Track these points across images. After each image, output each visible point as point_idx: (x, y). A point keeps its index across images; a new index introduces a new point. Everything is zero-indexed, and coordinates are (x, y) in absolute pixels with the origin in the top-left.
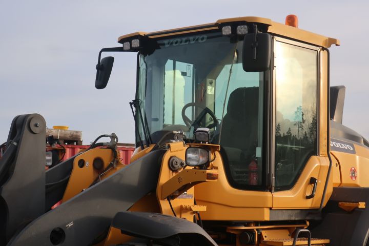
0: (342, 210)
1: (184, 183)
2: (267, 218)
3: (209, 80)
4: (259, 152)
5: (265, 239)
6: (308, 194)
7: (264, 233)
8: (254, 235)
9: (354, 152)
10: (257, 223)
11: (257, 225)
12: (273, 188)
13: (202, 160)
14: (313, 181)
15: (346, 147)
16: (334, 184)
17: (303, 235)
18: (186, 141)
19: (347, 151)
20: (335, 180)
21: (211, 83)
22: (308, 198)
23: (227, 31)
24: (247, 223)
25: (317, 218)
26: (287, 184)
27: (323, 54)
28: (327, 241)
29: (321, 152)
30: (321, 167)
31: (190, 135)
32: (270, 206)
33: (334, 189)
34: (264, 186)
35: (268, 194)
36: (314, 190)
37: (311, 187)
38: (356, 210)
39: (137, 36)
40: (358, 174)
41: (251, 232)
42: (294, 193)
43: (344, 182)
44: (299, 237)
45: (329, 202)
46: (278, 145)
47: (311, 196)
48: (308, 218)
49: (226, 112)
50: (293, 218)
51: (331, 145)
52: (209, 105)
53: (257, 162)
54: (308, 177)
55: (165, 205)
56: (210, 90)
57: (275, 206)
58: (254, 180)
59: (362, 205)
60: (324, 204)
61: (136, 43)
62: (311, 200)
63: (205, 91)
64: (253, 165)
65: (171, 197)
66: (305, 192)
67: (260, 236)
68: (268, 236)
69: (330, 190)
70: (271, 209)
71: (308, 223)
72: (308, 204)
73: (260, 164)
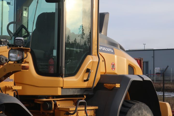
0: (106, 89)
1: (7, 72)
2: (60, 93)
3: (24, 7)
4: (55, 53)
5: (59, 107)
6: (85, 79)
7: (58, 103)
8: (52, 104)
9: (113, 53)
10: (53, 97)
11: (53, 98)
12: (64, 75)
13: (19, 57)
14: (88, 71)
15: (109, 50)
16: (101, 72)
17: (82, 104)
18: (9, 46)
19: (110, 52)
20: (102, 70)
21: (26, 10)
22: (85, 81)
24: (48, 97)
25: (90, 94)
26: (72, 72)
28: (97, 108)
29: (93, 53)
30: (93, 62)
31: (11, 42)
32: (62, 86)
33: (101, 75)
34: (58, 74)
35: (60, 79)
36: (89, 76)
37: (87, 75)
38: (114, 89)
40: (116, 66)
41: (50, 102)
42: (77, 78)
43: (107, 71)
44: (79, 105)
45: (98, 84)
46: (67, 48)
47: (87, 80)
48: (85, 94)
49: (34, 28)
50: (76, 94)
51: (100, 48)
52: (24, 23)
53: (53, 59)
54: (85, 68)
56: (25, 14)
57: (65, 86)
58: (52, 70)
59: (118, 85)
60: (95, 85)
62: (87, 82)
63: (22, 14)
64: (51, 61)
66: (83, 77)
67: (55, 105)
68: (61, 105)
69: (98, 76)
70: (62, 88)
71: (85, 97)
72: (85, 85)
73: (56, 60)
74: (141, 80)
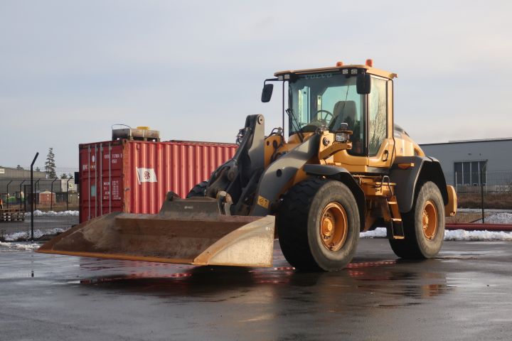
0: (401, 168)
2: (367, 170)
3: (318, 96)
4: (362, 137)
10: (359, 174)
12: (369, 155)
14: (386, 152)
21: (320, 98)
22: (384, 161)
23: (345, 72)
26: (374, 154)
27: (390, 83)
28: (394, 184)
30: (390, 145)
32: (368, 164)
33: (396, 157)
35: (366, 158)
36: (387, 157)
37: (385, 156)
38: (410, 168)
39: (288, 73)
42: (378, 158)
43: (397, 154)
44: (384, 181)
47: (386, 160)
54: (384, 150)
55: (322, 162)
56: (319, 102)
57: (370, 165)
58: (359, 151)
59: (413, 165)
60: (391, 165)
61: (287, 77)
63: (317, 102)
65: (325, 159)
66: (383, 158)
69: (393, 159)
70: (368, 166)
72: (383, 164)
74: (431, 161)
